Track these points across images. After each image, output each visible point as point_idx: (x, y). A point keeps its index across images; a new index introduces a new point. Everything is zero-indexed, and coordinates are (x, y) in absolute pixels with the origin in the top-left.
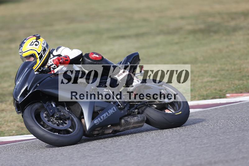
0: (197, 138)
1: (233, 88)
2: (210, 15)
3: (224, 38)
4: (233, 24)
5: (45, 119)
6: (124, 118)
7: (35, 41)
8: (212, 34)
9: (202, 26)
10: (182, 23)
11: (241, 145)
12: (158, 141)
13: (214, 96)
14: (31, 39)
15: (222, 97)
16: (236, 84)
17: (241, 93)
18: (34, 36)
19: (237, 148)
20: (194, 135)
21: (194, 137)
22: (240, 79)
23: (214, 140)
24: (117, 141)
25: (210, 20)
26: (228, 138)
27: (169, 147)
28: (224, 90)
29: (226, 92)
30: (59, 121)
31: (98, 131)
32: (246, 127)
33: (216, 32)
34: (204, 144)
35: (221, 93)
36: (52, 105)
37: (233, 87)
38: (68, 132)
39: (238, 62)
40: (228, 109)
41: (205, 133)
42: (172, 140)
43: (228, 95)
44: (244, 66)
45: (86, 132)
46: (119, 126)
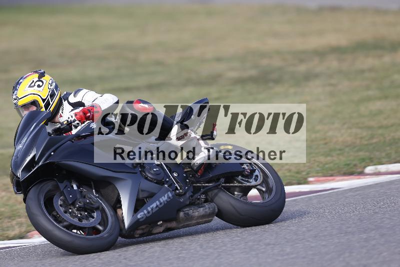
0: (274, 244)
1: (318, 169)
2: (263, 55)
3: (292, 90)
4: (302, 68)
5: (61, 208)
6: (185, 210)
7: (37, 79)
8: (271, 84)
9: (253, 72)
10: (220, 67)
11: (347, 255)
12: (211, 250)
13: (288, 181)
14: (28, 78)
15: (302, 182)
16: (321, 163)
17: (332, 176)
18: (36, 72)
19: (341, 259)
20: (268, 241)
21: (269, 244)
22: (327, 155)
23: (302, 248)
24: (145, 251)
25: (265, 62)
26: (324, 245)
27: (232, 259)
28: (302, 171)
29: (308, 174)
30: (83, 213)
31: (143, 229)
32: (349, 227)
33: (277, 81)
34: (288, 254)
35: (299, 176)
36: (72, 187)
37: (318, 166)
38: (98, 232)
39: (319, 127)
40: (315, 201)
41: (286, 238)
42: (234, 249)
43: (311, 179)
44: (330, 133)
45: (124, 232)
46: (174, 222)
